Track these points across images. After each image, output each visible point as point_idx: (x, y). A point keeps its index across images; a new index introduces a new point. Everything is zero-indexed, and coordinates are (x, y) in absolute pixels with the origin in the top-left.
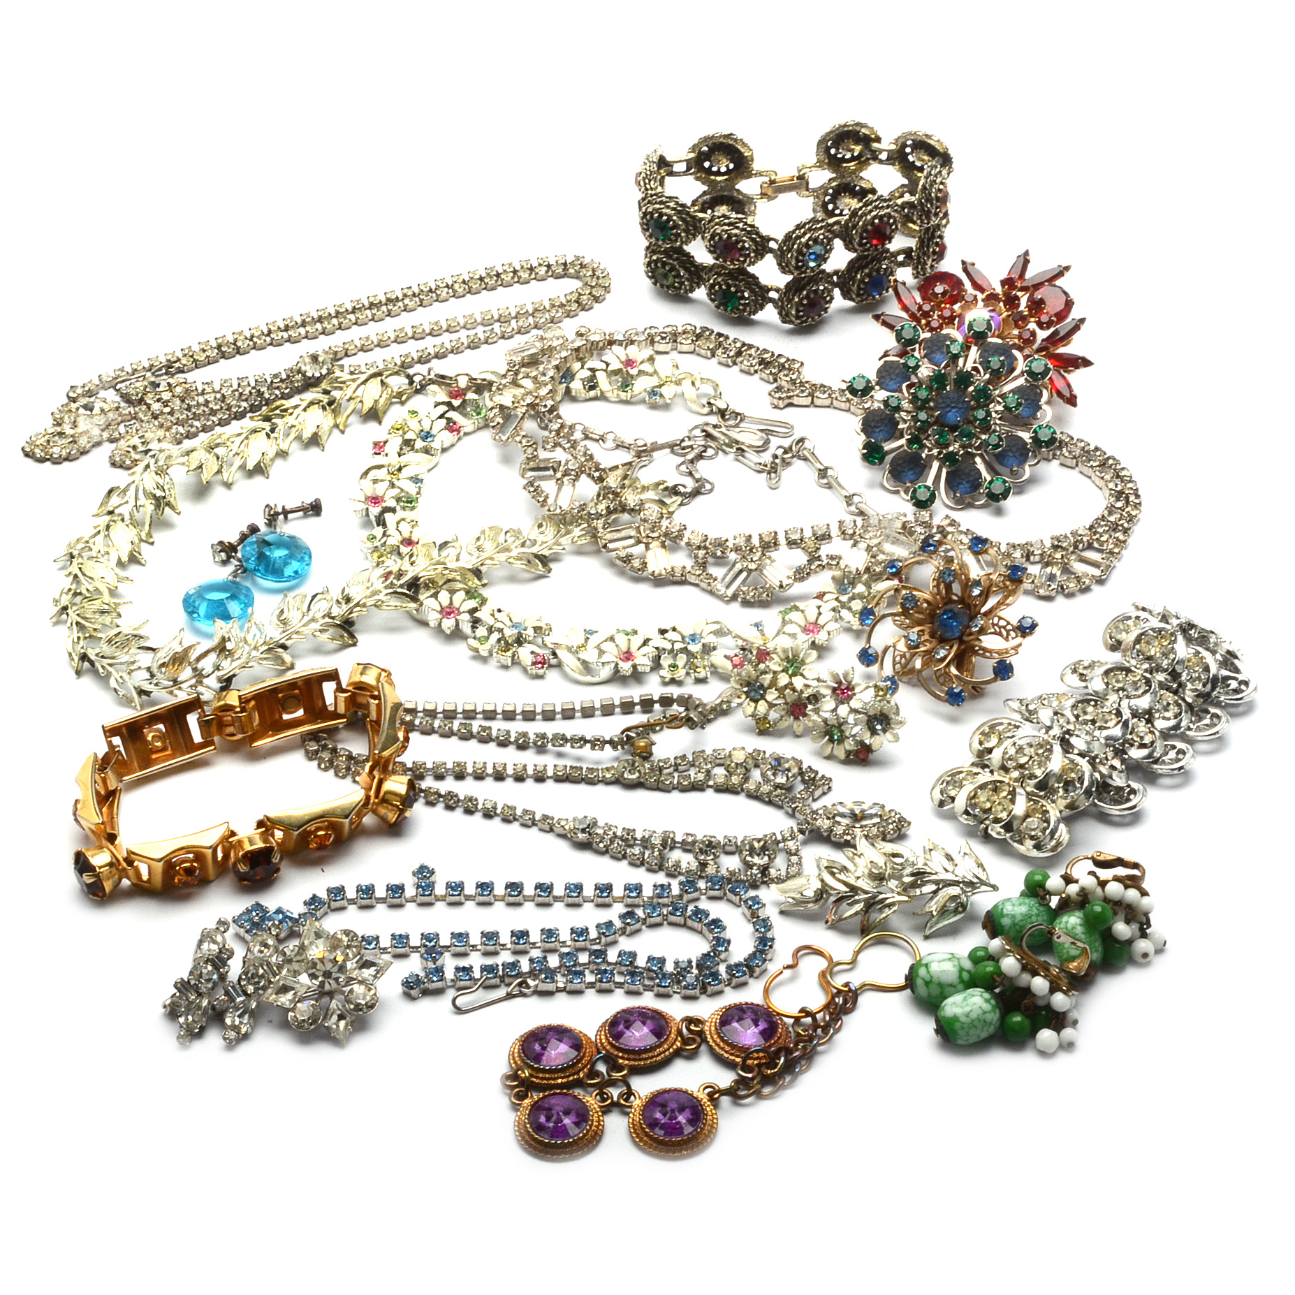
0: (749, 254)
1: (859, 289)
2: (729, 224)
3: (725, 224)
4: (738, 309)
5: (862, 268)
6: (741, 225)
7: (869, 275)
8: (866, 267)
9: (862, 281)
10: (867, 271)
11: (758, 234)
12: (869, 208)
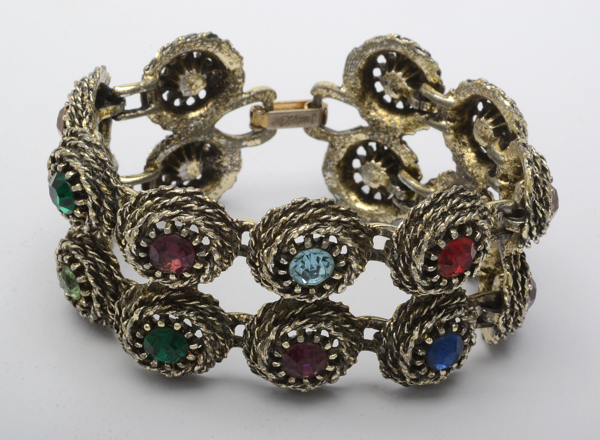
0: (210, 257)
1: (415, 356)
2: (172, 207)
3: (164, 207)
4: (185, 361)
5: (420, 320)
6: (194, 205)
7: (433, 333)
8: (429, 318)
9: (420, 343)
10: (429, 325)
11: (224, 218)
12: (440, 209)
